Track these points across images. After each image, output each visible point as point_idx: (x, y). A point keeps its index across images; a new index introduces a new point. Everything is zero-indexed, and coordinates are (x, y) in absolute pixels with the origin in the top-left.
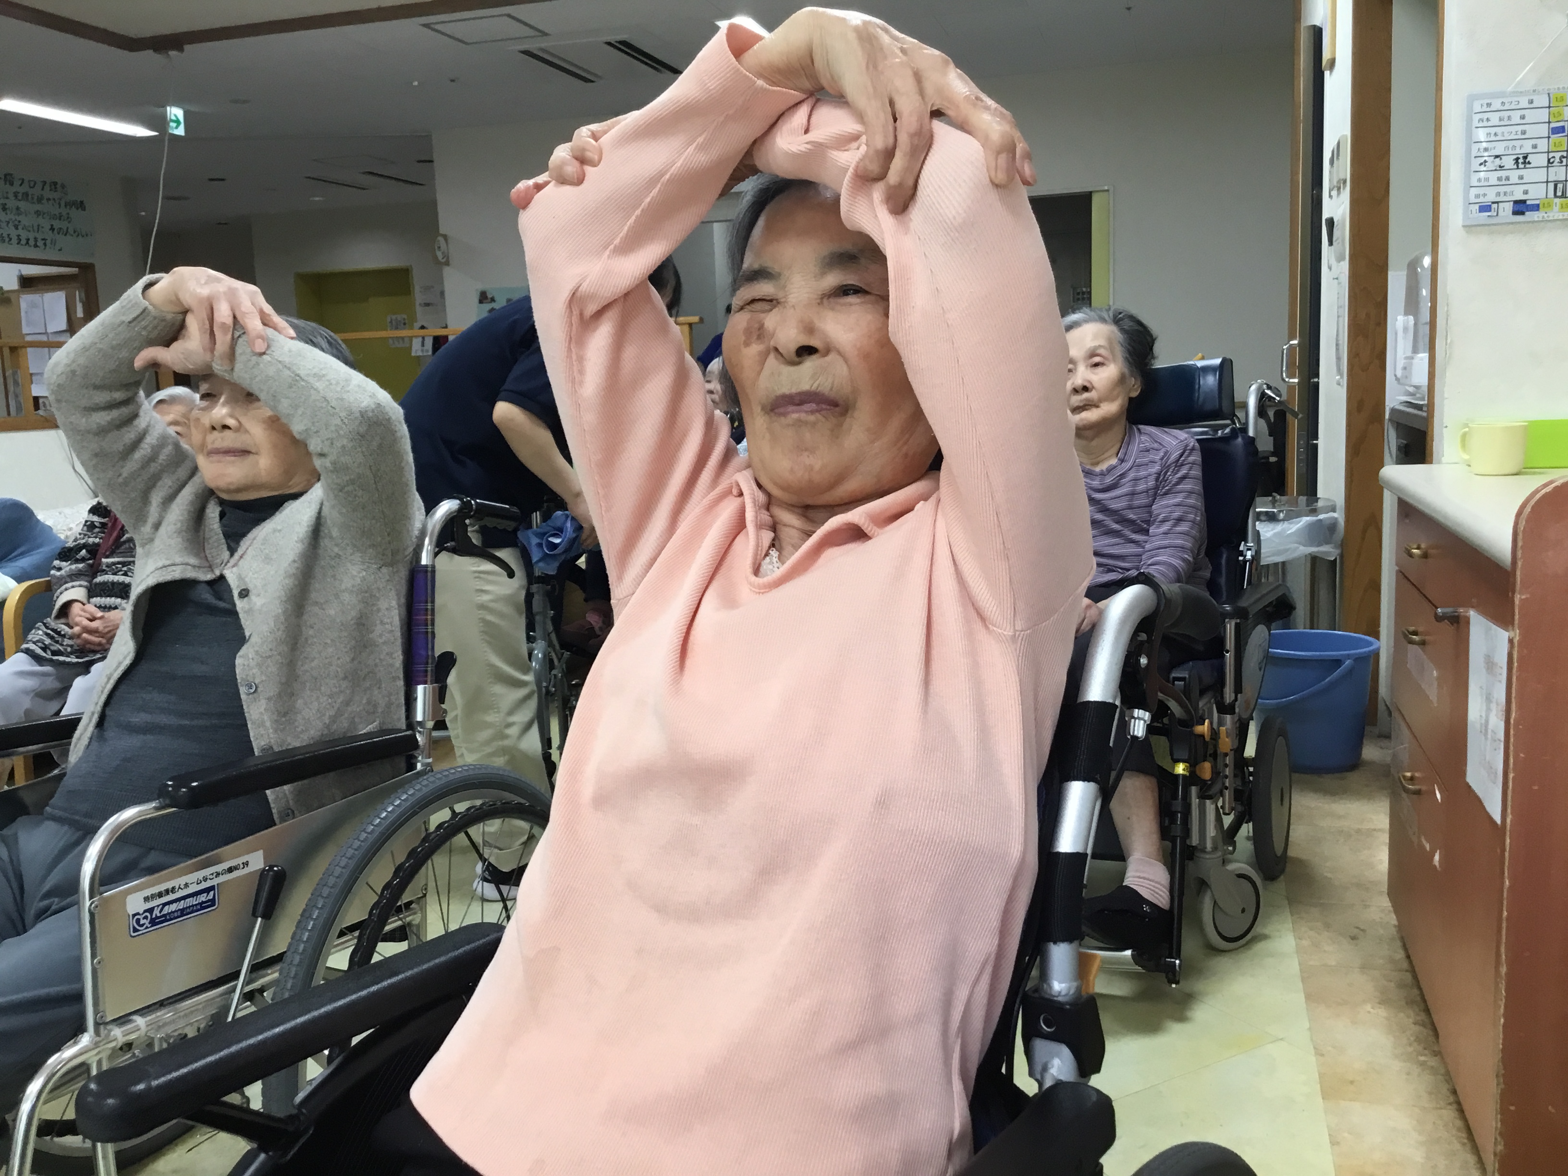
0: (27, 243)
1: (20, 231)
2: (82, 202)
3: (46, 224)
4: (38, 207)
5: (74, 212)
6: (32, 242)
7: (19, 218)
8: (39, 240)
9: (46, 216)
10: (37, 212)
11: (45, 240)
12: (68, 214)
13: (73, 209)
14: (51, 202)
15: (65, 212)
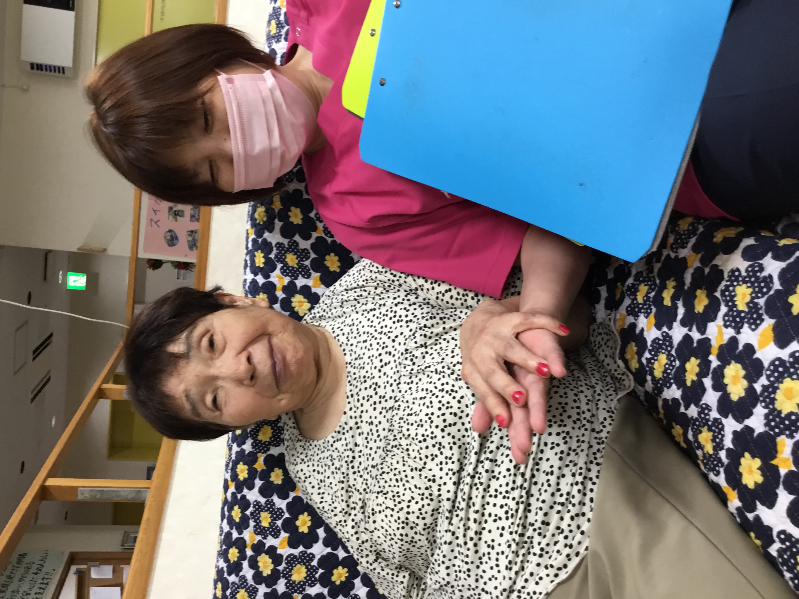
0: (43, 589)
1: (33, 592)
2: (20, 555)
3: (30, 576)
4: (16, 580)
5: (27, 560)
6: (43, 586)
7: (20, 593)
8: (42, 582)
9: (24, 576)
10: (20, 580)
11: (43, 579)
12: (27, 564)
13: (24, 560)
14: (14, 572)
15: (24, 565)
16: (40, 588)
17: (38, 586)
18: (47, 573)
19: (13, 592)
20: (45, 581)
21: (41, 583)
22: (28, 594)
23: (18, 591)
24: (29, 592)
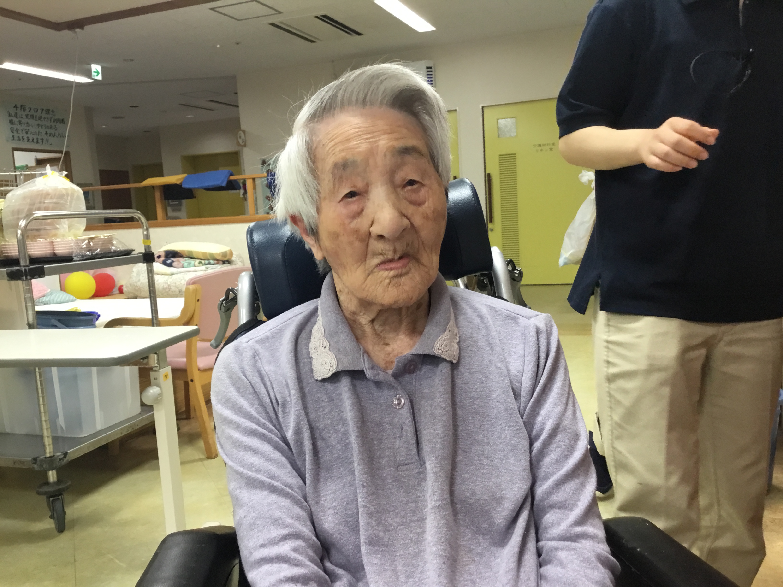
0: (33, 141)
1: (29, 135)
2: (63, 120)
3: (43, 131)
4: (39, 122)
5: (58, 125)
6: (35, 141)
7: (28, 128)
8: (39, 139)
9: (43, 127)
10: (38, 125)
11: (42, 139)
12: (55, 126)
13: (58, 123)
14: (46, 119)
15: (53, 125)
16: (33, 139)
17: (35, 137)
18: (47, 140)
19: (28, 123)
20: (40, 141)
21: (37, 139)
22: (27, 133)
23: (28, 126)
24: (29, 133)
